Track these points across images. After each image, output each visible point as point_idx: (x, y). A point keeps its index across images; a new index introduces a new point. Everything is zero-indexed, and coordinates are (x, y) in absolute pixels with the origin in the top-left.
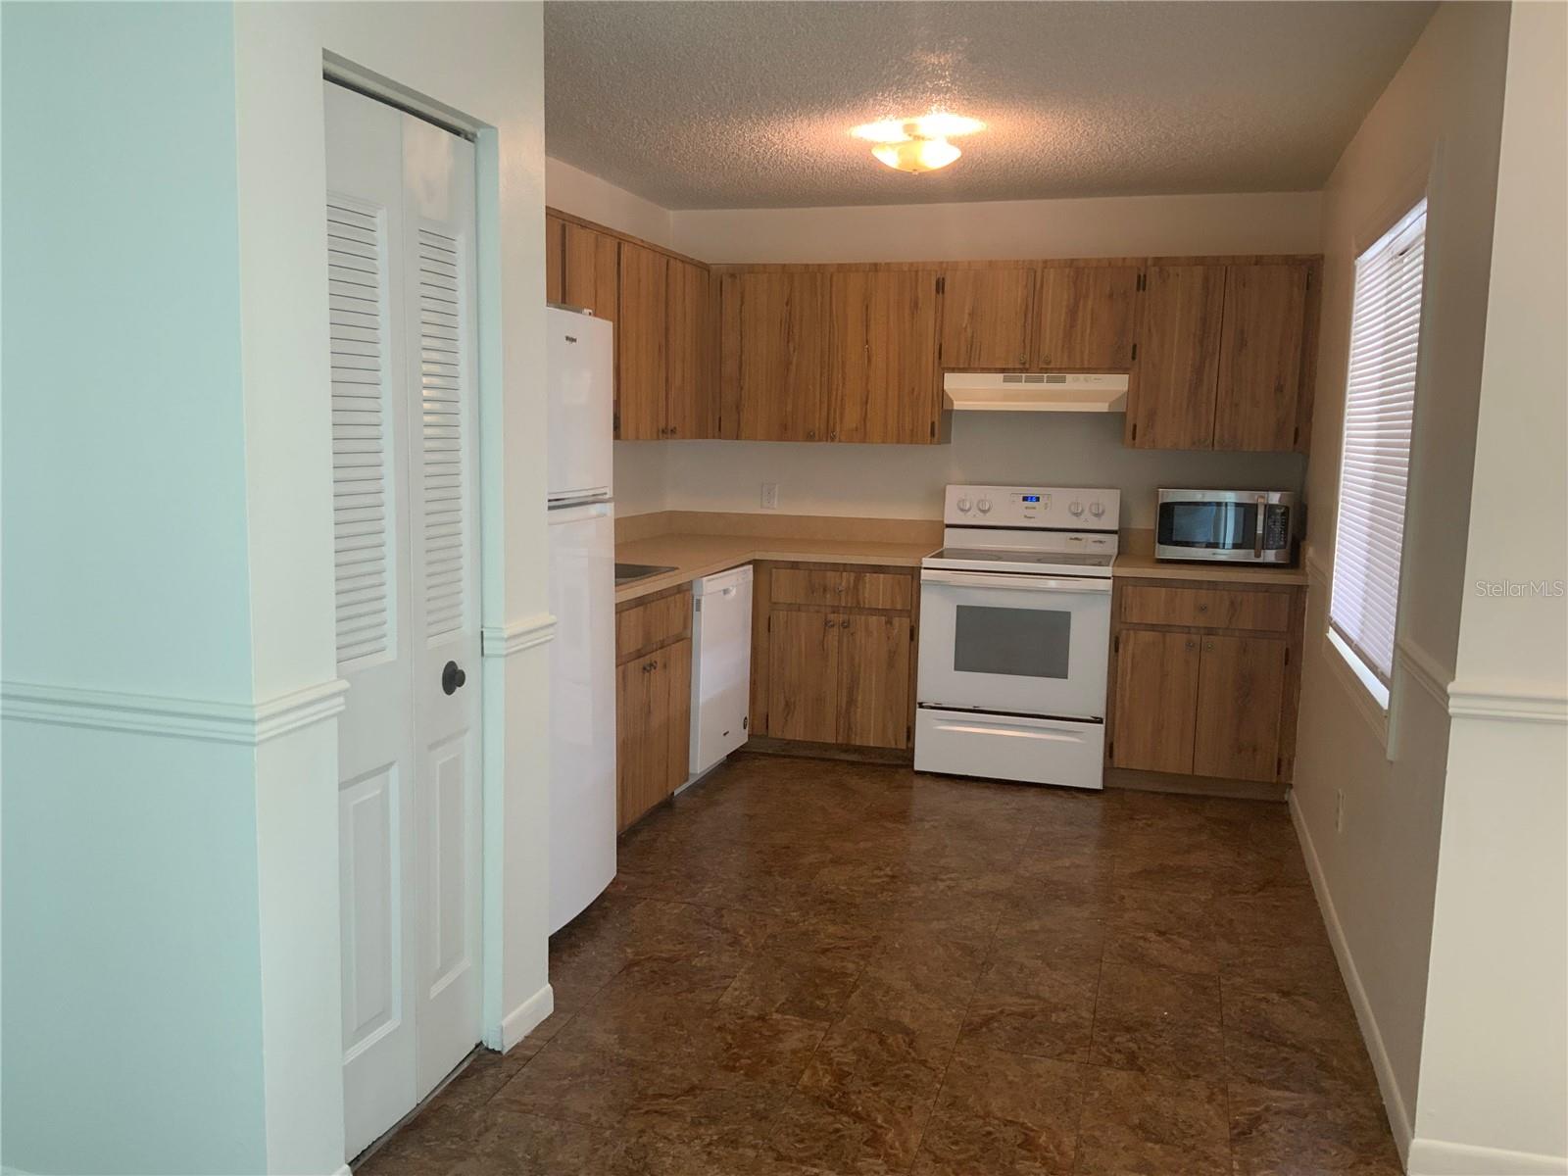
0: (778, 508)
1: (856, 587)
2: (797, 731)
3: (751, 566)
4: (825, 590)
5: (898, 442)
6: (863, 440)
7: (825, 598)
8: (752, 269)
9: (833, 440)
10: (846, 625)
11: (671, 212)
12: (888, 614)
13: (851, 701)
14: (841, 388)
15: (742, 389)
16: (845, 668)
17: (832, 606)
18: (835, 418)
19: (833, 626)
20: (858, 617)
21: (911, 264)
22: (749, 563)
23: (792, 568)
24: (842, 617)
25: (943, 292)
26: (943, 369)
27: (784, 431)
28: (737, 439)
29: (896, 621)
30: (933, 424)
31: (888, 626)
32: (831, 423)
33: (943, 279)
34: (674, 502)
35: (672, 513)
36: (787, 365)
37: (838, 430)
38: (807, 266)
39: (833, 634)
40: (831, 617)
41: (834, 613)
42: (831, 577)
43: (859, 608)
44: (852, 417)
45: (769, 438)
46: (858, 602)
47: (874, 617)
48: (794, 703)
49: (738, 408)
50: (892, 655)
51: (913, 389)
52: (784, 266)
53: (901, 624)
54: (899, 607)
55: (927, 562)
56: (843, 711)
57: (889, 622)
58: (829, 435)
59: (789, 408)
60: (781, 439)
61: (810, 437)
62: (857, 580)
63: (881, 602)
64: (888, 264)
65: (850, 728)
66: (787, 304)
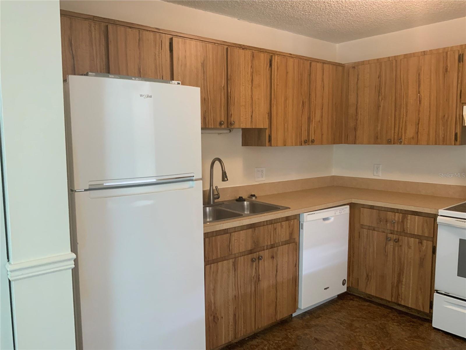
0: (381, 176)
1: (403, 222)
2: (372, 290)
3: (348, 206)
4: (386, 221)
5: (436, 144)
6: (417, 143)
7: (387, 226)
8: (363, 63)
9: (401, 143)
10: (397, 241)
11: (337, 45)
12: (420, 238)
13: (399, 281)
14: (405, 117)
15: (357, 120)
16: (397, 264)
17: (391, 230)
18: (402, 133)
19: (390, 240)
20: (404, 237)
21: (444, 49)
22: (347, 204)
23: (371, 208)
24: (395, 237)
25: (463, 62)
26: (463, 103)
27: (376, 140)
28: (355, 144)
29: (425, 242)
30: (456, 135)
31: (420, 244)
32: (400, 135)
33: (463, 54)
34: (335, 172)
35: (333, 177)
36: (379, 106)
37: (403, 138)
38: (389, 58)
39: (391, 244)
40: (390, 235)
41: (392, 233)
42: (390, 215)
43: (403, 232)
44: (410, 132)
45: (369, 143)
46: (404, 230)
47: (412, 239)
48: (371, 276)
49: (355, 129)
50: (422, 261)
51: (444, 116)
52: (378, 59)
53: (427, 245)
54: (426, 235)
55: (441, 212)
56: (395, 285)
57: (421, 243)
58: (399, 141)
59: (379, 128)
60: (375, 143)
61: (389, 142)
62: (403, 218)
63: (416, 232)
64: (431, 51)
65: (399, 295)
66: (379, 78)
